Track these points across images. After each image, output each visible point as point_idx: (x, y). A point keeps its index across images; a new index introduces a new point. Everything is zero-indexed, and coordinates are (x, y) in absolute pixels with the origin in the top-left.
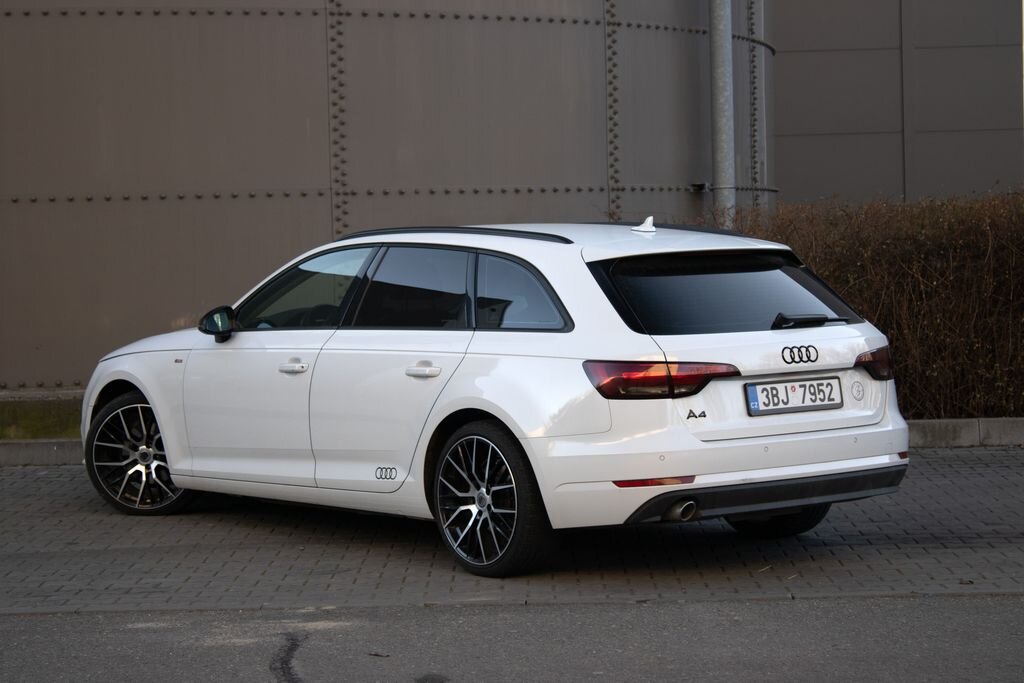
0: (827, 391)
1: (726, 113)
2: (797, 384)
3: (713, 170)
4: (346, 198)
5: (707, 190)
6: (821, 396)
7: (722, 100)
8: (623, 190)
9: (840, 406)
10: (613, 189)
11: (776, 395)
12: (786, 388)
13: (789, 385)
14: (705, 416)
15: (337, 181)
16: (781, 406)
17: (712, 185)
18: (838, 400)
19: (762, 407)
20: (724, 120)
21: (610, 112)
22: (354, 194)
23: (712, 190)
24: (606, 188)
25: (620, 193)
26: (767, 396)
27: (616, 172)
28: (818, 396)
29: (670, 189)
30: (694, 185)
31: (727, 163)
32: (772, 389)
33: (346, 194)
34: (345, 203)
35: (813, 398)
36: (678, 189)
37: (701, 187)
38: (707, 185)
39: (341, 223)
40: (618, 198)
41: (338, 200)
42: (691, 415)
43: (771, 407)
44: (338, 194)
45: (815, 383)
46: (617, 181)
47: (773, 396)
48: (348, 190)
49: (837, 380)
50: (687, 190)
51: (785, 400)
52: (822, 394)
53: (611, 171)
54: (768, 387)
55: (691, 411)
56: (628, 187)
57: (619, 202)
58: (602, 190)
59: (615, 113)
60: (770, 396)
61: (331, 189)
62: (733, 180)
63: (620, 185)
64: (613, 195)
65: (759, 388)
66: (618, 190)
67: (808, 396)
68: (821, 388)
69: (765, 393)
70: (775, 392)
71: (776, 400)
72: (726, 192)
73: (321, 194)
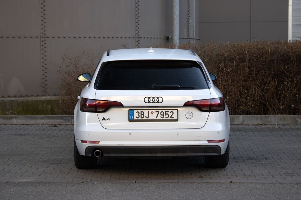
0: (170, 115)
1: (176, 14)
2: (154, 111)
3: (172, 32)
4: (45, 39)
5: (170, 39)
6: (167, 116)
7: (175, 10)
8: (141, 38)
9: (177, 120)
10: (137, 38)
11: (143, 115)
12: (149, 112)
13: (150, 111)
14: (109, 120)
15: (42, 33)
16: (145, 118)
17: (172, 37)
18: (175, 118)
19: (135, 118)
20: (176, 16)
21: (137, 13)
22: (48, 37)
23: (172, 38)
24: (135, 37)
25: (140, 39)
26: (138, 115)
27: (139, 32)
28: (165, 116)
29: (157, 38)
30: (166, 37)
31: (176, 30)
32: (141, 112)
33: (45, 37)
34: (45, 40)
35: (162, 116)
36: (160, 38)
37: (168, 37)
38: (170, 37)
39: (43, 47)
40: (139, 40)
41: (42, 39)
42: (104, 119)
43: (140, 118)
44: (43, 37)
45: (164, 111)
46: (139, 35)
47: (141, 115)
48: (46, 36)
49: (177, 111)
50: (163, 38)
51: (147, 117)
52: (167, 115)
53: (137, 32)
54: (140, 111)
55: (104, 118)
56: (142, 37)
57: (139, 42)
58: (133, 38)
59: (138, 13)
60: (140, 115)
61: (40, 35)
62: (178, 36)
63: (140, 36)
64: (137, 39)
65: (135, 111)
66: (139, 38)
67: (159, 115)
68: (167, 113)
69: (138, 113)
70: (142, 113)
71: (142, 116)
72: (176, 39)
73: (37, 37)
